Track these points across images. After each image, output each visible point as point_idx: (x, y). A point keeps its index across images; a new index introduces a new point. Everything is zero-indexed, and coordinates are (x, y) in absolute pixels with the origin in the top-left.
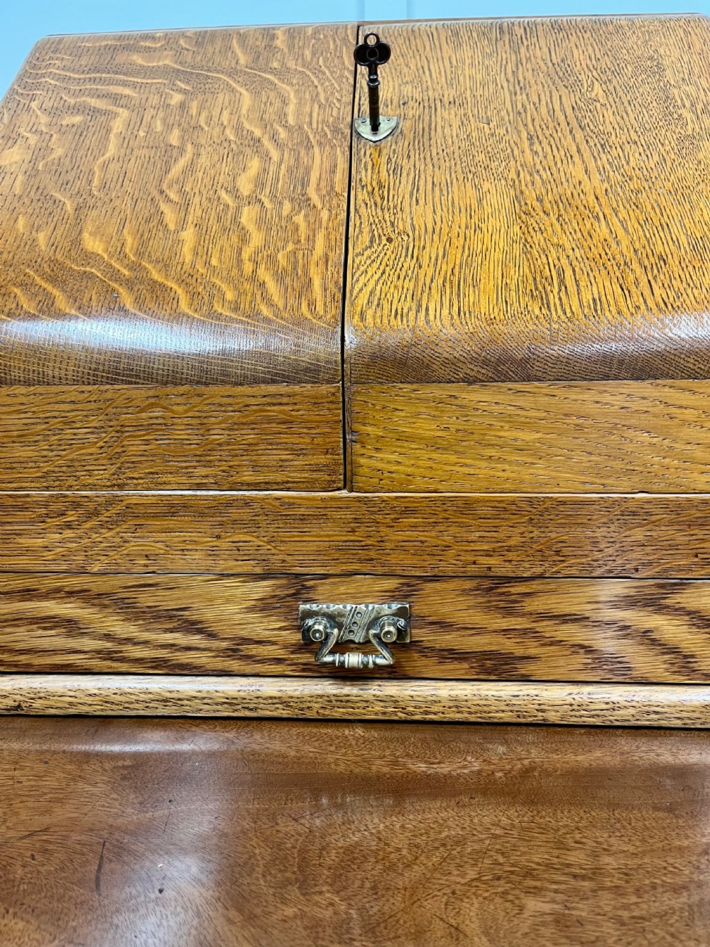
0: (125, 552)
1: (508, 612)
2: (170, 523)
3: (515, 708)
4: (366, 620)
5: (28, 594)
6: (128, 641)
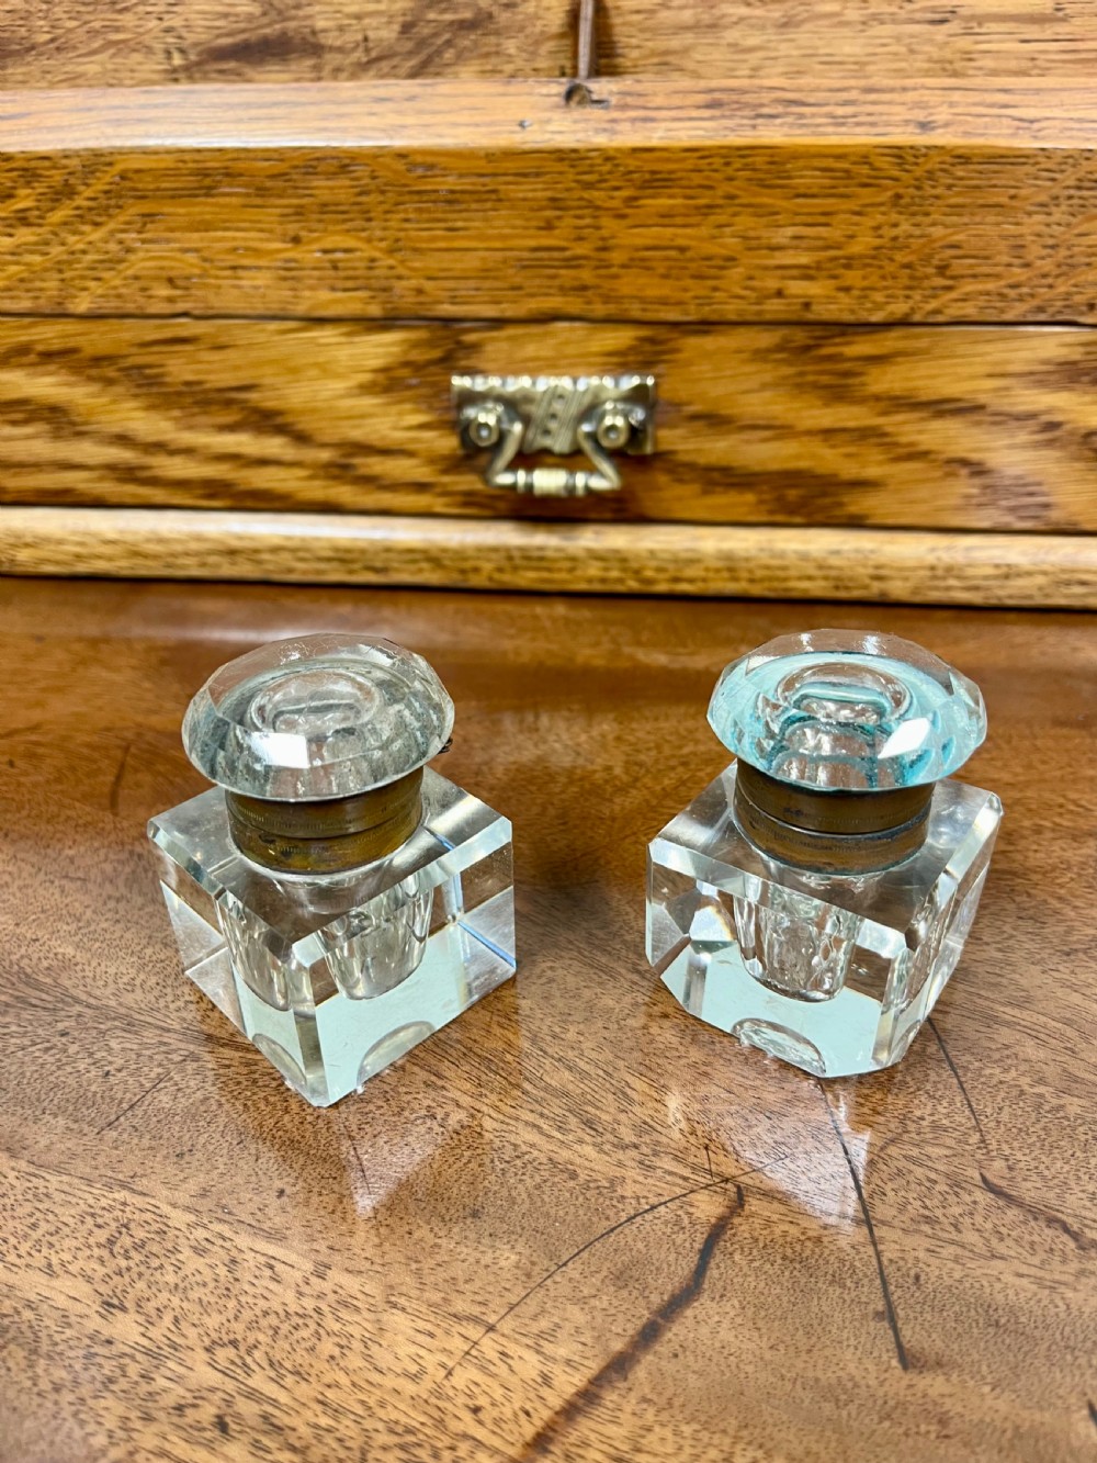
0: (130, 272)
3: (833, 573)
4: (573, 409)
6: (159, 447)
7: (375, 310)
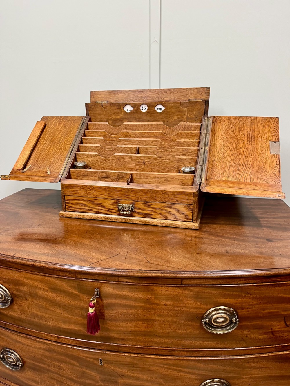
0: (93, 194)
1: (149, 207)
2: (99, 190)
3: (149, 222)
4: (127, 207)
5: (79, 200)
6: (93, 208)
7: (112, 198)
